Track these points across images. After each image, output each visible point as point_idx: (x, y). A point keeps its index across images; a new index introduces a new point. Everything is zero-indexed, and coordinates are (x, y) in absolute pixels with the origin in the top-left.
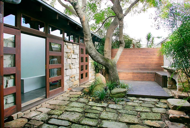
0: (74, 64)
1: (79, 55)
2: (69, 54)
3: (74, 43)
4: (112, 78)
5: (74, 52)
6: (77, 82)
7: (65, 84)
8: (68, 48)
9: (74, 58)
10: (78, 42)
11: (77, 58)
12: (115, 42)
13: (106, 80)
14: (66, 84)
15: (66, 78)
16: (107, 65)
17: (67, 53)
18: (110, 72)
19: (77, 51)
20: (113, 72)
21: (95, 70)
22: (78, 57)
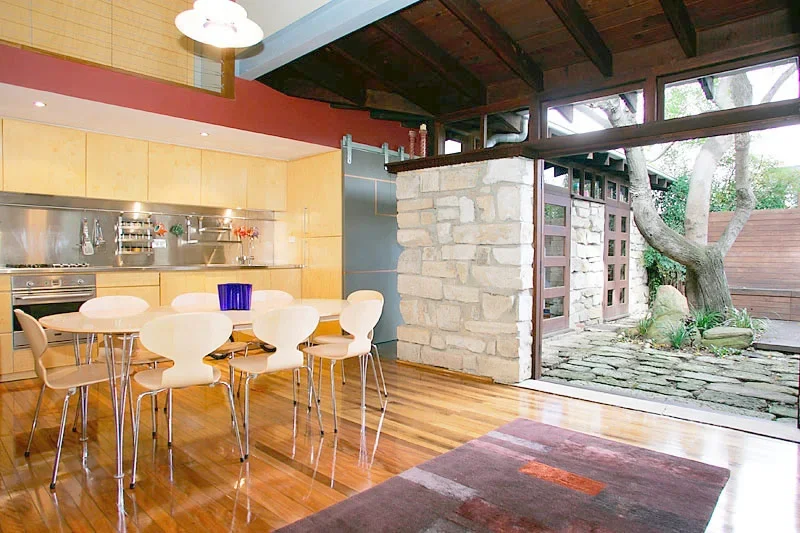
0: (590, 260)
1: (603, 233)
2: (581, 230)
3: (592, 199)
4: (708, 299)
5: (591, 227)
6: (598, 312)
7: (572, 309)
8: (578, 215)
9: (592, 244)
10: (602, 197)
11: (598, 243)
12: (723, 189)
13: (689, 305)
14: (575, 312)
15: (574, 296)
16: (694, 262)
17: (576, 228)
18: (703, 281)
19: (600, 222)
20: (711, 284)
21: (647, 284)
22: (603, 240)
